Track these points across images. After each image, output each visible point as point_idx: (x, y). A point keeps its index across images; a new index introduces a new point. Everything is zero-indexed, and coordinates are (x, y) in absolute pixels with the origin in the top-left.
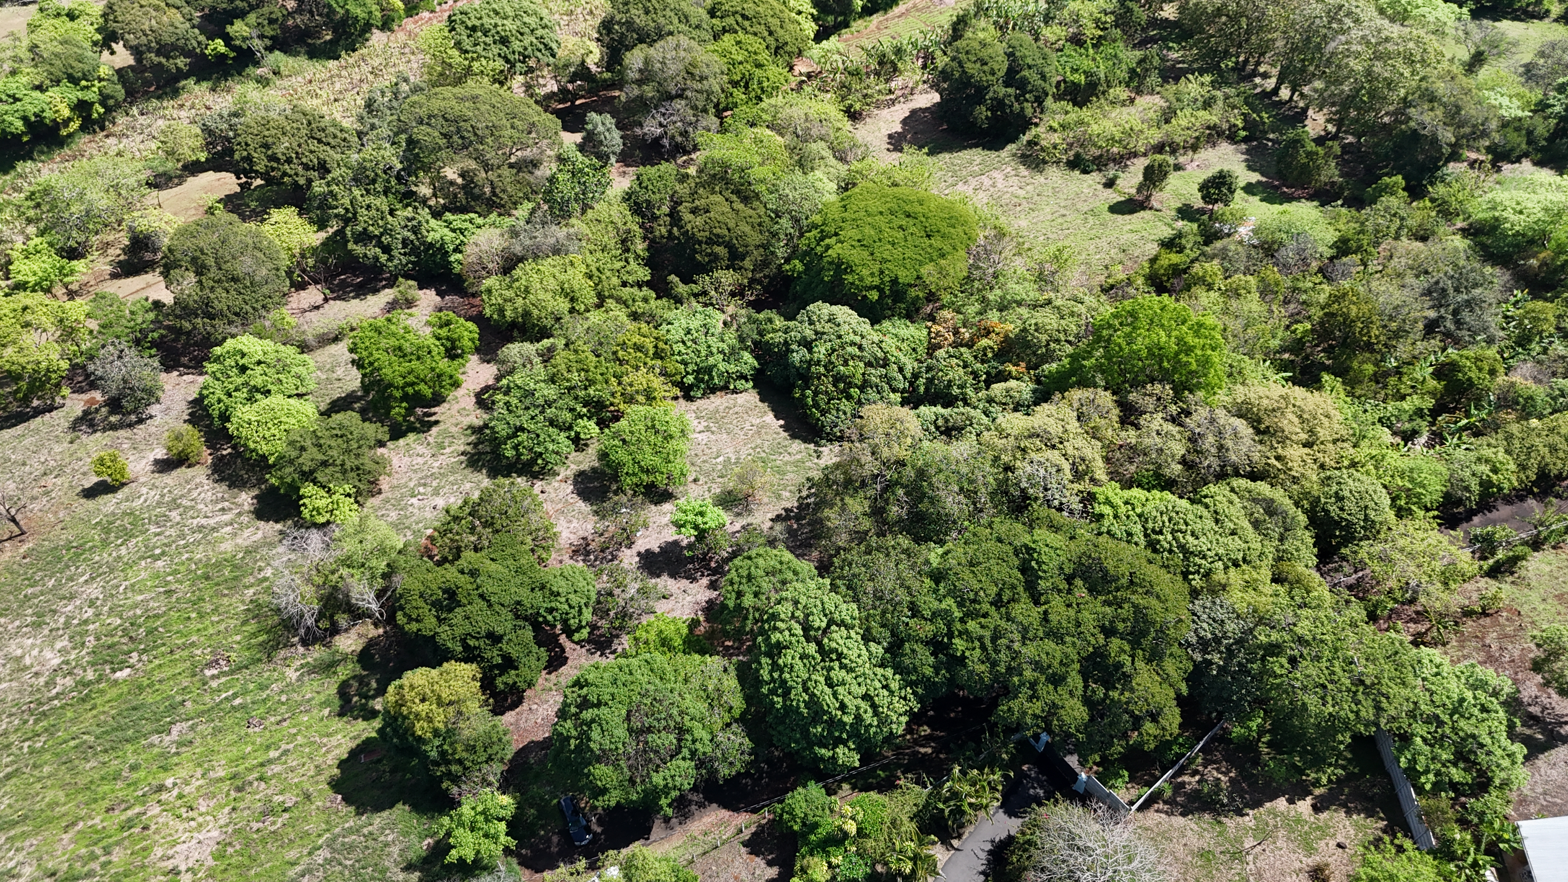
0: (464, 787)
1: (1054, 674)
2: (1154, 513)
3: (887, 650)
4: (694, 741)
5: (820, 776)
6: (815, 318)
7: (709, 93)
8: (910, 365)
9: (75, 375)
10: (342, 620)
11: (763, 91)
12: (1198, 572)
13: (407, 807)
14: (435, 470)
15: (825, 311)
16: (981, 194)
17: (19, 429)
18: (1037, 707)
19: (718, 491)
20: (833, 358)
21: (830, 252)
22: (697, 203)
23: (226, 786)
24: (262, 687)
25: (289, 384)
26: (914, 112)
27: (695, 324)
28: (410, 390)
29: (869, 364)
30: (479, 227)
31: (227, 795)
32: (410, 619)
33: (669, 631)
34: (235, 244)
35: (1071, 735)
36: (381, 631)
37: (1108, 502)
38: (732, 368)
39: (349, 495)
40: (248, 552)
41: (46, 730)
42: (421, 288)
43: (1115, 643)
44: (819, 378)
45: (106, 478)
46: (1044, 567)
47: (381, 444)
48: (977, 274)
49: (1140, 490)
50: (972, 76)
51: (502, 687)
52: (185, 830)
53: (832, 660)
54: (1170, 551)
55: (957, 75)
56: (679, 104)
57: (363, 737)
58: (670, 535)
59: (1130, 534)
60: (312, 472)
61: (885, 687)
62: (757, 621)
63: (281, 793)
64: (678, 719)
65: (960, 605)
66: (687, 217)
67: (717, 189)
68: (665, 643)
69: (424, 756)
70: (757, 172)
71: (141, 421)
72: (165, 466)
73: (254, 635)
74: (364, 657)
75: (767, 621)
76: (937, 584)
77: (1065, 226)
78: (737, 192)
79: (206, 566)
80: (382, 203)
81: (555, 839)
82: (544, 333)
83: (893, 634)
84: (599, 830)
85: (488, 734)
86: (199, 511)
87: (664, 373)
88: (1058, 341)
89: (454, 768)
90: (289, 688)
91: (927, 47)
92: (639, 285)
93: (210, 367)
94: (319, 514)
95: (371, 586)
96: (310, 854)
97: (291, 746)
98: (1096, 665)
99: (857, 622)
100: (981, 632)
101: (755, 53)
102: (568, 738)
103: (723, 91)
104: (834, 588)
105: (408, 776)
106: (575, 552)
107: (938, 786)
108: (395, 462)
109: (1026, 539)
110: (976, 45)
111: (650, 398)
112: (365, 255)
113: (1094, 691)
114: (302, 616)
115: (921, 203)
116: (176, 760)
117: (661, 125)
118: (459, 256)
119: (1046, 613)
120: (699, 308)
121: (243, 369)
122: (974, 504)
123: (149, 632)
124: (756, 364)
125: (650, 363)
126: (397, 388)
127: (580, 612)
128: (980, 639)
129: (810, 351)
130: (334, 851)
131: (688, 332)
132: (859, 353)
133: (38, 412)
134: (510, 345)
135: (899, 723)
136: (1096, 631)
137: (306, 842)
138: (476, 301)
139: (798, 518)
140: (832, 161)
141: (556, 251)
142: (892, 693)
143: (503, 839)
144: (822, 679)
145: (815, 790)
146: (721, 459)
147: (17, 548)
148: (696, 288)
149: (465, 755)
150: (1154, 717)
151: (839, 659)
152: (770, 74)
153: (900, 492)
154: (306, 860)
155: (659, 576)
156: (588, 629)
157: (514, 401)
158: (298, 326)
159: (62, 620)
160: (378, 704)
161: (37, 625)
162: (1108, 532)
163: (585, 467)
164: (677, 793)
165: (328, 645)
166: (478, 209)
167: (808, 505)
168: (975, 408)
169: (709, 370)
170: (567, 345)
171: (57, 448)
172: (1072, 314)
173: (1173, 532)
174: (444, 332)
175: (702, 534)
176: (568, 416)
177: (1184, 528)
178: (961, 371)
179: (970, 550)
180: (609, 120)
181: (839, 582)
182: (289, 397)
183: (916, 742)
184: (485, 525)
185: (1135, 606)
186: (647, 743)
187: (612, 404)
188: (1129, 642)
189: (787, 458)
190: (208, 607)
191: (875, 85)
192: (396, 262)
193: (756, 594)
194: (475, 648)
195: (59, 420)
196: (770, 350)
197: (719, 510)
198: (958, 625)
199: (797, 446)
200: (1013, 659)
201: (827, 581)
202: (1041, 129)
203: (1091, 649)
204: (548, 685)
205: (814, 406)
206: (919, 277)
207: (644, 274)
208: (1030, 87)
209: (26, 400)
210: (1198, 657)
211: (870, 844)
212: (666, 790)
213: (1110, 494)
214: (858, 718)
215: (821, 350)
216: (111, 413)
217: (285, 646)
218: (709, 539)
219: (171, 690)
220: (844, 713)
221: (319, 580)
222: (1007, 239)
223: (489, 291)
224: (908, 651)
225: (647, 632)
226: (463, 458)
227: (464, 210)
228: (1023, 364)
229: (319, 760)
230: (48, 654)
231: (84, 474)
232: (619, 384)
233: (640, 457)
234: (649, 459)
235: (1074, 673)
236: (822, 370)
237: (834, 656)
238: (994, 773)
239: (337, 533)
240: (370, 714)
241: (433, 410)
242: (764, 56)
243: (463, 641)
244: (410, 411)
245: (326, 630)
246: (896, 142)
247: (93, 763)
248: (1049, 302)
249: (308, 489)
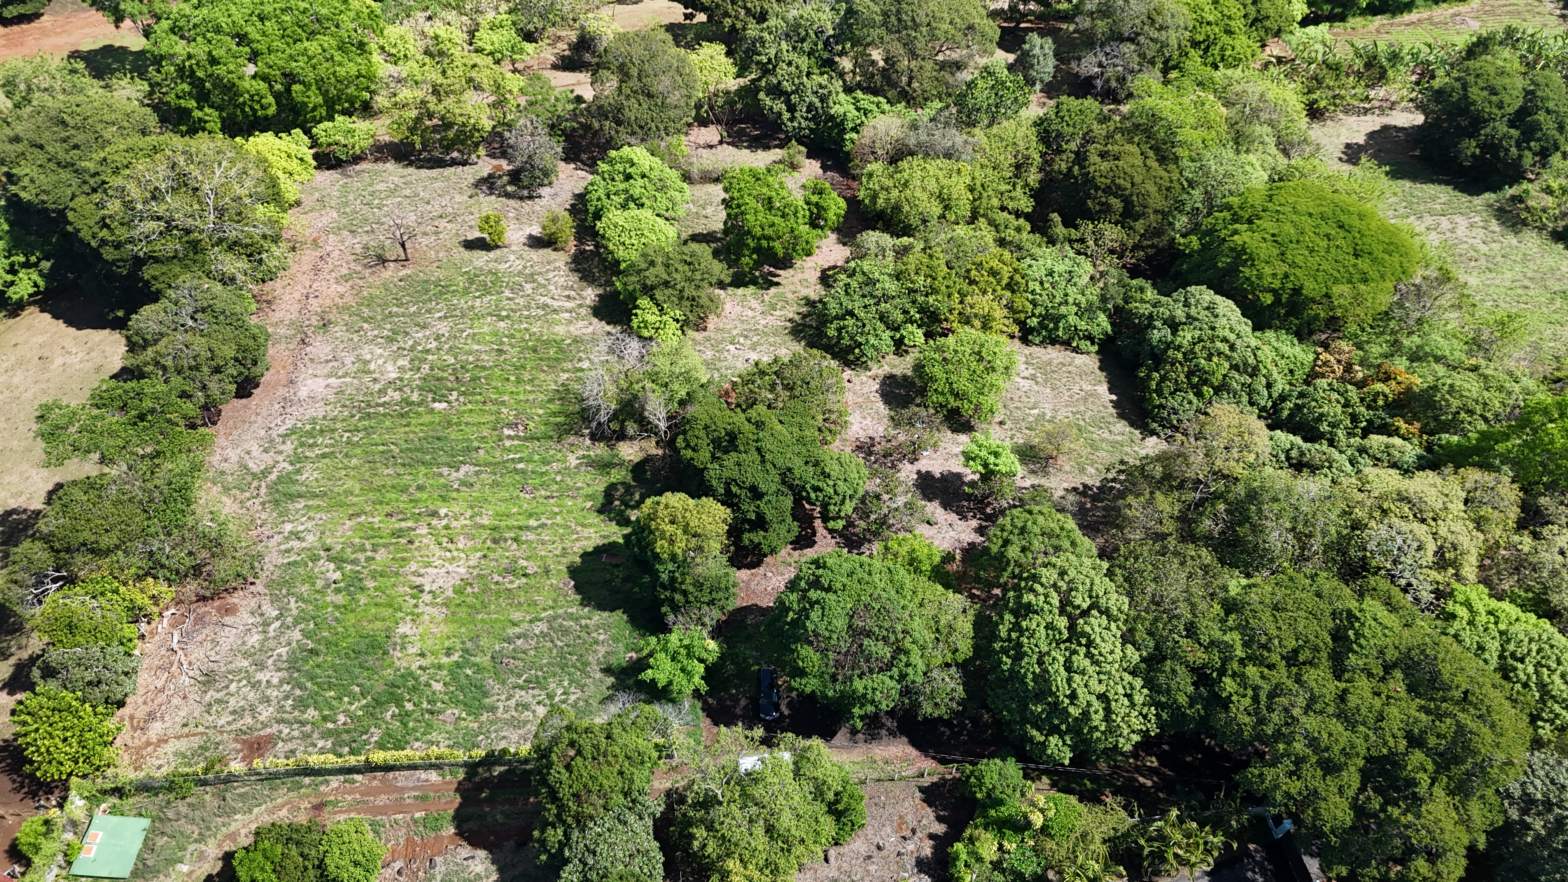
0: (680, 618)
1: (1329, 760)
2: (1521, 636)
3: (1143, 660)
4: (908, 665)
5: (1022, 757)
6: (1192, 301)
7: (1165, 45)
8: (1281, 385)
9: (493, 141)
10: (631, 428)
11: (1222, 60)
12: (1552, 722)
13: (625, 617)
14: (760, 327)
15: (1208, 298)
16: (1433, 235)
17: (435, 172)
18: (1295, 787)
19: (1021, 441)
20: (1197, 348)
21: (1236, 237)
22: (1110, 147)
23: (485, 534)
24: (545, 462)
25: (663, 203)
26: (1385, 128)
27: (1060, 268)
28: (764, 243)
29: (1235, 367)
30: (883, 112)
31: (484, 542)
32: (688, 446)
33: (922, 553)
34: (661, 62)
35: (1324, 834)
36: (660, 452)
37: (1468, 604)
38: (1082, 325)
39: (677, 321)
40: (575, 341)
41: (366, 429)
42: (808, 157)
43: (1417, 757)
44: (1173, 364)
45: (485, 236)
46: (1362, 641)
47: (721, 285)
48: (1397, 313)
49: (1513, 606)
50: (1474, 103)
51: (747, 542)
52: (440, 558)
53: (1080, 644)
54: (1525, 685)
55: (1455, 97)
56: (1128, 48)
57: (611, 540)
58: (956, 466)
59: (1481, 648)
60: (653, 288)
61: (1128, 696)
62: (1014, 576)
63: (527, 559)
64: (900, 636)
65: (1246, 645)
66: (1094, 158)
67: (1136, 139)
68: (913, 563)
69: (655, 574)
70: (1186, 134)
71: (530, 197)
72: (536, 242)
73: (554, 414)
74: (638, 469)
75: (1025, 579)
76: (1227, 615)
77: (1524, 298)
78: (1156, 149)
79: (538, 340)
80: (804, 62)
81: (743, 702)
82: (907, 231)
83: (1157, 647)
84: (786, 712)
85: (718, 579)
86: (549, 291)
87: (1010, 307)
88: (1471, 412)
89: (678, 597)
90: (565, 471)
91: (1429, 63)
92: (1018, 214)
93: (603, 166)
94: (646, 327)
95: (666, 405)
96: (531, 622)
97: (549, 522)
98: (1383, 772)
99: (1123, 617)
100: (1260, 682)
101: (1229, 18)
102: (789, 609)
103: (1180, 47)
104: (1110, 574)
105: (637, 589)
106: (859, 448)
107: (1146, 821)
108: (728, 307)
109: (1353, 605)
110: (1492, 70)
111: (986, 327)
112: (771, 108)
113: (1369, 798)
114: (598, 410)
115: (1361, 217)
116: (455, 495)
117: (1100, 65)
118: (854, 136)
119: (1345, 691)
120: (1071, 254)
121: (628, 177)
122: (1303, 549)
123: (473, 379)
124: (1109, 329)
125: (999, 292)
126: (753, 237)
127: (843, 502)
128: (1256, 689)
129: (1174, 332)
130: (551, 628)
131: (1051, 274)
132: (1228, 352)
133: (454, 163)
134: (871, 233)
135: (1129, 740)
136: (1399, 734)
137: (531, 610)
138: (855, 184)
139: (1095, 498)
140: (1273, 150)
141: (948, 156)
142: (1133, 705)
143: (697, 679)
144: (1062, 660)
145: (1012, 768)
146: (1036, 411)
147: (398, 270)
148: (1074, 234)
149: (691, 589)
150: (1433, 857)
151: (1088, 646)
152: (1237, 43)
153: (1221, 507)
154: (526, 625)
155: (930, 500)
156: (844, 522)
157: (854, 284)
158: (688, 156)
159: (410, 343)
160: (634, 515)
161: (390, 340)
162: (1456, 636)
163: (898, 372)
164: (873, 709)
165: (611, 447)
166: (889, 95)
167: (1113, 488)
168: (1341, 452)
169: (1057, 319)
170: (924, 250)
171: (458, 198)
172: (1501, 389)
173: (1538, 664)
174: (815, 199)
175: (988, 475)
176: (900, 317)
177: (1554, 666)
178: (1339, 409)
179: (1280, 593)
180: (1049, 44)
181: (1118, 571)
182: (658, 215)
183: (1137, 769)
184: (787, 387)
185: (1461, 728)
186: (861, 646)
187: (946, 320)
188: (1435, 762)
189: (1106, 435)
190: (526, 376)
191: (1352, 89)
192: (796, 124)
193: (1024, 550)
194: (736, 495)
195: (469, 174)
196: (1129, 319)
197: (1014, 458)
198: (1235, 665)
199: (1122, 426)
200: (1287, 724)
201: (1105, 565)
202: (1533, 188)
203: (1385, 751)
204: (789, 559)
205: (1156, 391)
206: (1328, 296)
207: (1026, 204)
208: (1539, 135)
209: (448, 149)
210: (1514, 814)
211: (1050, 845)
212: (863, 700)
213: (1473, 596)
214: (1086, 714)
215: (1186, 336)
216: (510, 183)
217: (576, 434)
218: (995, 483)
219: (472, 434)
220: (1072, 703)
221: (625, 386)
222: (1449, 286)
223: (870, 175)
224: (1168, 669)
225: (900, 545)
226: (789, 324)
227: (875, 93)
228: (1417, 425)
229: (568, 544)
230: (390, 367)
231: (471, 227)
232: (961, 302)
233: (954, 378)
234: (963, 384)
235: (1352, 769)
236: (1180, 356)
237: (1084, 641)
238: (1215, 836)
239: (655, 349)
240: (623, 521)
241: (778, 272)
242: (1238, 24)
243: (727, 484)
244: (758, 264)
245: (614, 432)
246: (1352, 154)
247: (390, 471)
248: (1475, 369)
249: (644, 302)
